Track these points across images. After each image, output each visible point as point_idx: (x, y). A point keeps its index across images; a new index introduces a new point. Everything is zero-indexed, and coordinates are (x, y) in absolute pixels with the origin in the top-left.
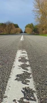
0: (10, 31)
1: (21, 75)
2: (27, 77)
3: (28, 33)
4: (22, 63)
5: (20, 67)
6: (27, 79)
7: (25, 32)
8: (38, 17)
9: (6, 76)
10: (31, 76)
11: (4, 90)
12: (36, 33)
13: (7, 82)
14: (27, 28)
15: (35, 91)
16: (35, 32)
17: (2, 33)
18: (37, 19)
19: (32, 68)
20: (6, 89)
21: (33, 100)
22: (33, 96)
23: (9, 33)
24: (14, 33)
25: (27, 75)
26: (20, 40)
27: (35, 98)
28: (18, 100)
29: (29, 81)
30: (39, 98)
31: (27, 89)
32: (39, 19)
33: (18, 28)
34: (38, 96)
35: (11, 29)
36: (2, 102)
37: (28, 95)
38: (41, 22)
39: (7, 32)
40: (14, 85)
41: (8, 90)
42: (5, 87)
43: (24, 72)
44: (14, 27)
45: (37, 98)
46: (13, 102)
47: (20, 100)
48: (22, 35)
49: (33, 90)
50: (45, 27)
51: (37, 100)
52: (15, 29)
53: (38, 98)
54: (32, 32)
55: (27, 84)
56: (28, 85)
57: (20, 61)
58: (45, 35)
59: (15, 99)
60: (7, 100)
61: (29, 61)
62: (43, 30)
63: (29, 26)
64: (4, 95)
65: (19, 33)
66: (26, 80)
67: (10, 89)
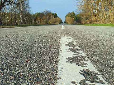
0: (48, 21)
1: (73, 58)
2: (82, 60)
3: (69, 23)
4: (70, 48)
5: (69, 51)
6: (83, 62)
7: (65, 22)
8: (80, 5)
9: (55, 59)
10: (86, 59)
11: (55, 72)
12: (78, 23)
13: (57, 64)
14: (68, 17)
15: (99, 74)
16: (76, 21)
17: (39, 24)
18: (79, 6)
19: (85, 52)
20: (58, 71)
21: (100, 83)
22: (98, 79)
23: (47, 24)
24: (53, 24)
25: (81, 58)
26: (61, 29)
27: (102, 81)
28: (79, 82)
29: (86, 64)
30: (108, 81)
31: (87, 71)
32: (81, 6)
33: (57, 18)
34: (106, 79)
35: (49, 18)
36: (57, 84)
37: (89, 78)
38: (84, 10)
39: (45, 22)
40: (67, 67)
41: (61, 72)
42: (55, 69)
43: (76, 55)
44: (52, 17)
45: (104, 81)
46: (72, 84)
47: (81, 83)
48: (62, 25)
49: (95, 72)
50: (89, 15)
51: (105, 83)
52: (54, 19)
53: (106, 81)
54: (74, 21)
55: (84, 66)
56: (86, 67)
57: (66, 45)
58: (89, 24)
59: (74, 81)
60: (63, 81)
61: (79, 45)
62: (87, 19)
63: (70, 15)
64: (57, 77)
65: (58, 23)
66: (81, 63)
67: (63, 71)
